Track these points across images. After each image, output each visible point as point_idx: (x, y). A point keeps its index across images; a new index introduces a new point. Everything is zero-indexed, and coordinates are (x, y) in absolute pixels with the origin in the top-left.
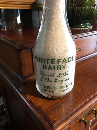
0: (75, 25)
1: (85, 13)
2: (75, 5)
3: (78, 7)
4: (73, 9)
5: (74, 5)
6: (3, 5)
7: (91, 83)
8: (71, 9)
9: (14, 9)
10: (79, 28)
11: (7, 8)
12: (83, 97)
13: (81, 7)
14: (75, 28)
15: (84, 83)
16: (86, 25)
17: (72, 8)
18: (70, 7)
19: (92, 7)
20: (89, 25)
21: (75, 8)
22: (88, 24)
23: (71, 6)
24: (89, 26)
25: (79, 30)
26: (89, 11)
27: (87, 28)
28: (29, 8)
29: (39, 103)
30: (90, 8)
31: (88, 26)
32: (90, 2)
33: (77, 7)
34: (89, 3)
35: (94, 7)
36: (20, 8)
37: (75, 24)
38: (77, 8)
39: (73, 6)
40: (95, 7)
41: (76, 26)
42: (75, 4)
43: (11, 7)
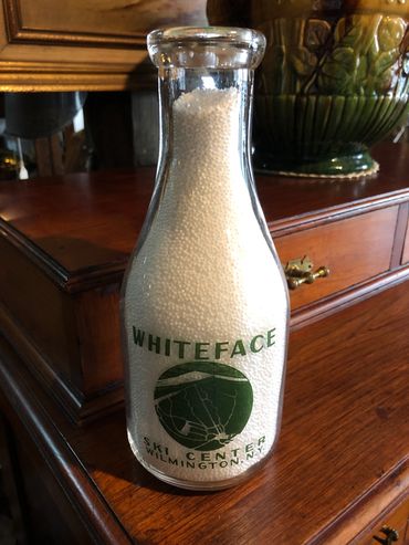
0: (308, 162)
1: (348, 119)
2: (307, 88)
3: (317, 94)
4: (298, 101)
5: (303, 88)
6: (14, 76)
7: (365, 423)
8: (288, 101)
9: (57, 94)
10: (323, 176)
11: (28, 89)
12: (330, 493)
13: (330, 98)
14: (305, 175)
15: (337, 422)
16: (351, 163)
17: (294, 97)
18: (288, 94)
19: (376, 98)
20: (364, 161)
21: (305, 100)
22: (360, 157)
23: (291, 90)
24: (365, 167)
25: (323, 182)
26: (363, 112)
27: (358, 176)
28: (119, 87)
29: (148, 520)
30: (366, 101)
31: (361, 165)
32: (367, 76)
33: (313, 94)
34: (362, 80)
35: (382, 97)
36: (83, 88)
37: (306, 158)
38: (313, 98)
39: (298, 89)
40: (386, 95)
41: (310, 166)
42: (306, 84)
43: (44, 83)
